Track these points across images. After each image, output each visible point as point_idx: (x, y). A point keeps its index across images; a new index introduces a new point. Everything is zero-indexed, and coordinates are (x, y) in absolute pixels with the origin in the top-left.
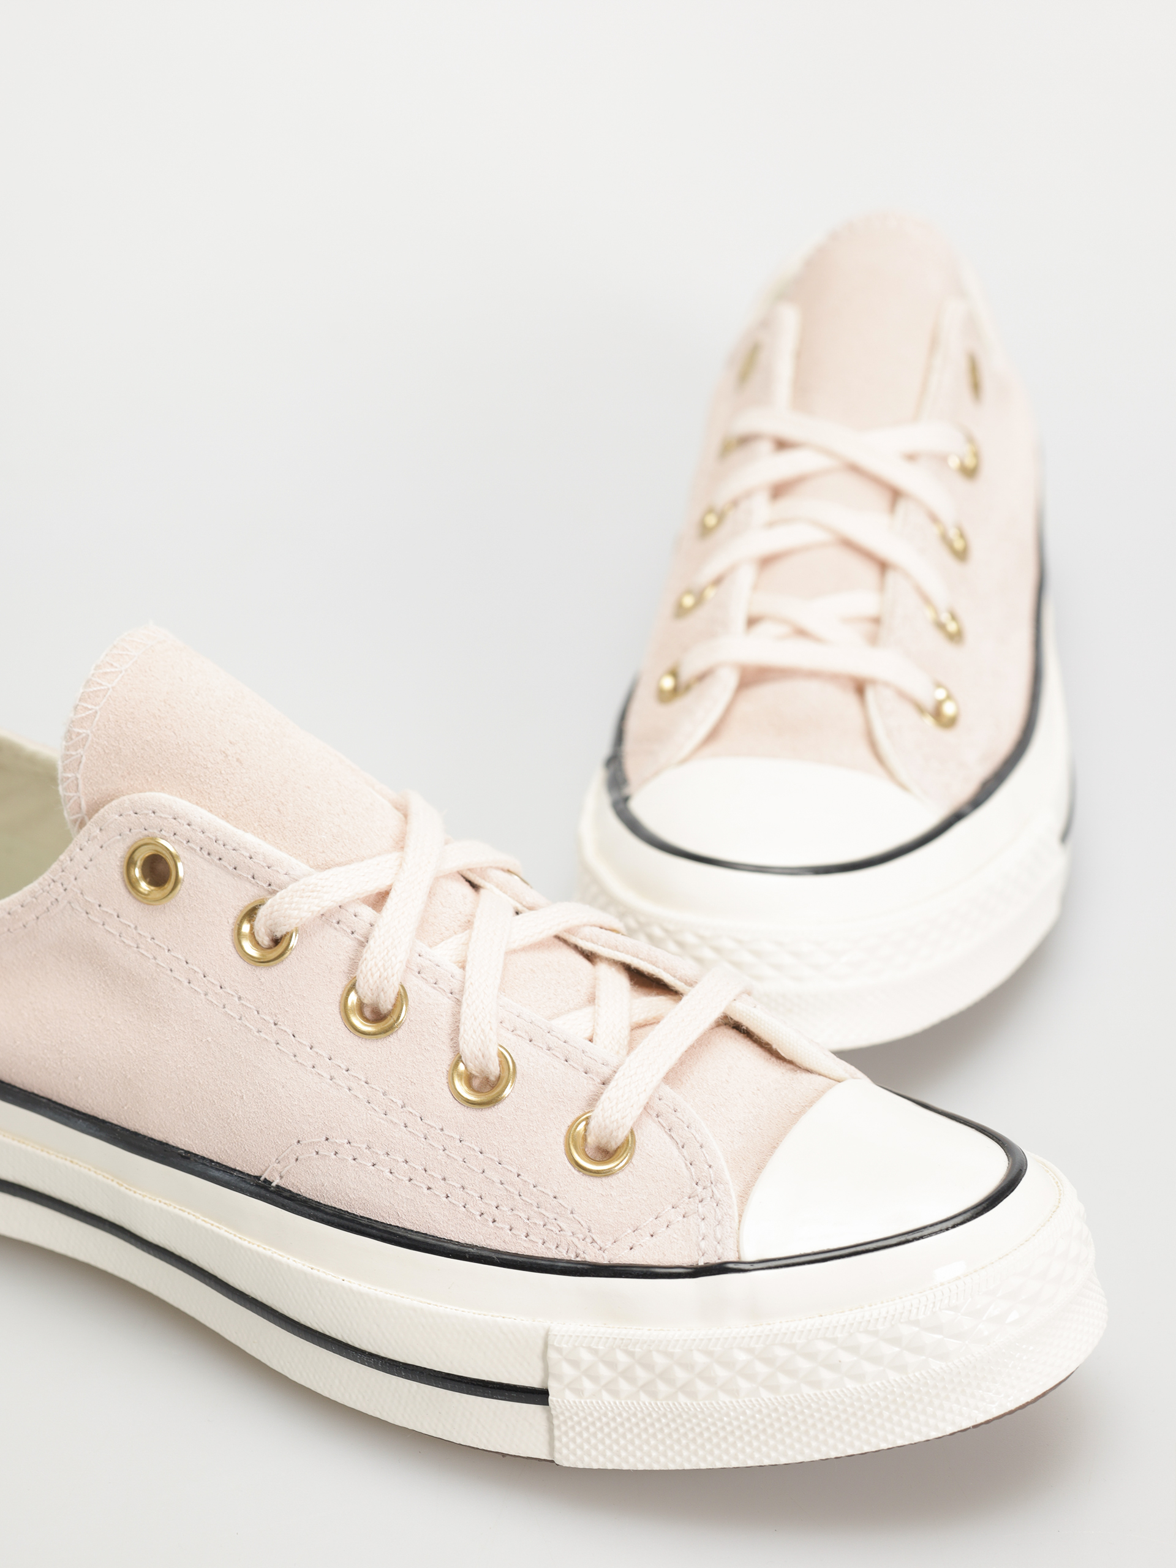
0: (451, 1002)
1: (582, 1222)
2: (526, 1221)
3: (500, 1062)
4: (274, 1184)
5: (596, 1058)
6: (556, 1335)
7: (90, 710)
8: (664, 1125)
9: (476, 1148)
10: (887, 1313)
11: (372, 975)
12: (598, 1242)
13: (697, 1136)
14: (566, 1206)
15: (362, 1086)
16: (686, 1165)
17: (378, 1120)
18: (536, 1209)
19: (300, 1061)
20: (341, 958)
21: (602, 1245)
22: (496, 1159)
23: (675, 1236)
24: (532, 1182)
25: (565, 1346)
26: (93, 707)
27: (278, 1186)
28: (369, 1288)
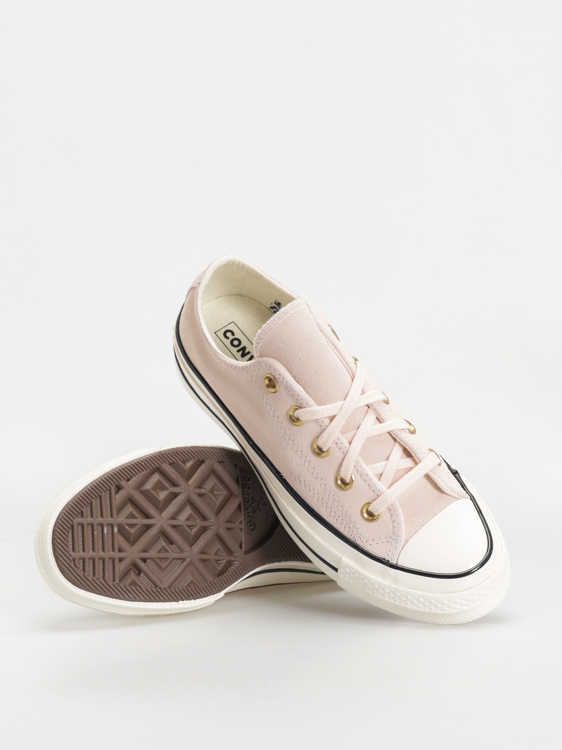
0: (343, 455)
1: (359, 532)
2: (345, 524)
3: (350, 480)
4: (283, 478)
5: (377, 489)
6: (342, 561)
7: (266, 332)
8: (391, 513)
9: (337, 500)
10: (430, 596)
11: (322, 442)
12: (362, 539)
13: (398, 520)
14: (356, 526)
15: (312, 469)
16: (393, 528)
17: (313, 480)
18: (348, 523)
19: (297, 453)
20: (315, 431)
21: (363, 541)
22: (342, 505)
23: (383, 547)
24: (349, 515)
25: (344, 565)
26: (267, 332)
27: (284, 479)
28: (300, 521)
